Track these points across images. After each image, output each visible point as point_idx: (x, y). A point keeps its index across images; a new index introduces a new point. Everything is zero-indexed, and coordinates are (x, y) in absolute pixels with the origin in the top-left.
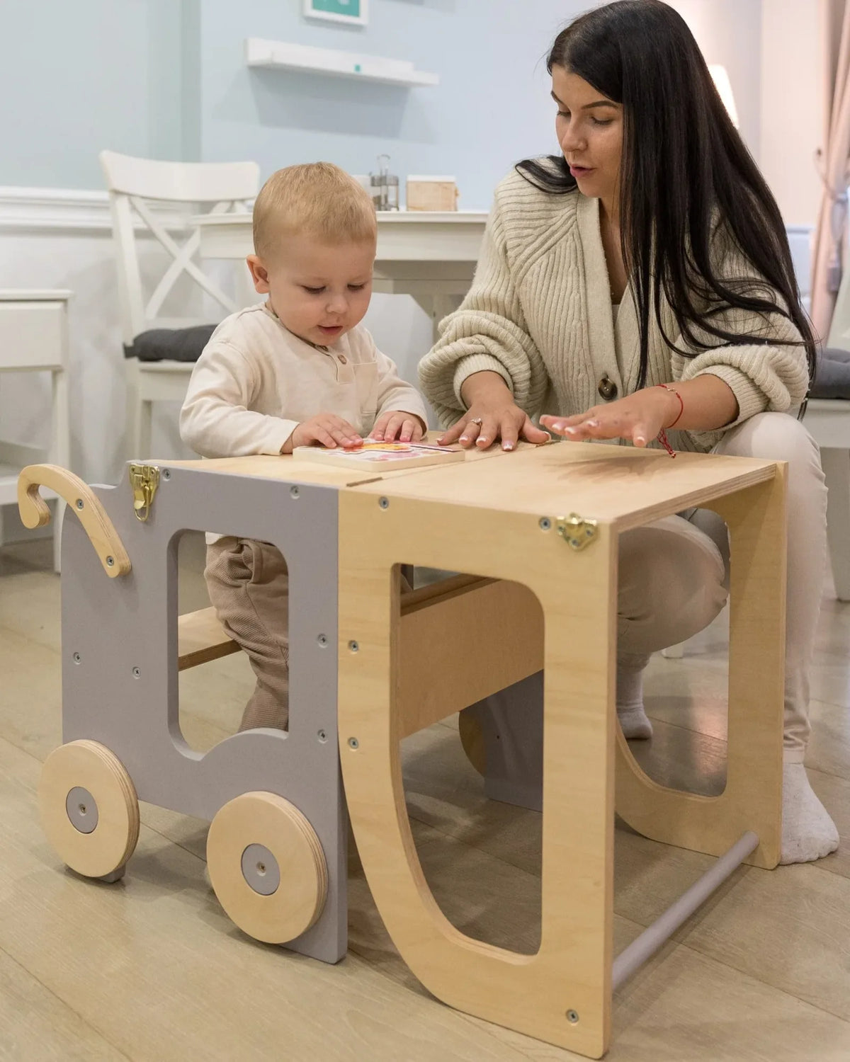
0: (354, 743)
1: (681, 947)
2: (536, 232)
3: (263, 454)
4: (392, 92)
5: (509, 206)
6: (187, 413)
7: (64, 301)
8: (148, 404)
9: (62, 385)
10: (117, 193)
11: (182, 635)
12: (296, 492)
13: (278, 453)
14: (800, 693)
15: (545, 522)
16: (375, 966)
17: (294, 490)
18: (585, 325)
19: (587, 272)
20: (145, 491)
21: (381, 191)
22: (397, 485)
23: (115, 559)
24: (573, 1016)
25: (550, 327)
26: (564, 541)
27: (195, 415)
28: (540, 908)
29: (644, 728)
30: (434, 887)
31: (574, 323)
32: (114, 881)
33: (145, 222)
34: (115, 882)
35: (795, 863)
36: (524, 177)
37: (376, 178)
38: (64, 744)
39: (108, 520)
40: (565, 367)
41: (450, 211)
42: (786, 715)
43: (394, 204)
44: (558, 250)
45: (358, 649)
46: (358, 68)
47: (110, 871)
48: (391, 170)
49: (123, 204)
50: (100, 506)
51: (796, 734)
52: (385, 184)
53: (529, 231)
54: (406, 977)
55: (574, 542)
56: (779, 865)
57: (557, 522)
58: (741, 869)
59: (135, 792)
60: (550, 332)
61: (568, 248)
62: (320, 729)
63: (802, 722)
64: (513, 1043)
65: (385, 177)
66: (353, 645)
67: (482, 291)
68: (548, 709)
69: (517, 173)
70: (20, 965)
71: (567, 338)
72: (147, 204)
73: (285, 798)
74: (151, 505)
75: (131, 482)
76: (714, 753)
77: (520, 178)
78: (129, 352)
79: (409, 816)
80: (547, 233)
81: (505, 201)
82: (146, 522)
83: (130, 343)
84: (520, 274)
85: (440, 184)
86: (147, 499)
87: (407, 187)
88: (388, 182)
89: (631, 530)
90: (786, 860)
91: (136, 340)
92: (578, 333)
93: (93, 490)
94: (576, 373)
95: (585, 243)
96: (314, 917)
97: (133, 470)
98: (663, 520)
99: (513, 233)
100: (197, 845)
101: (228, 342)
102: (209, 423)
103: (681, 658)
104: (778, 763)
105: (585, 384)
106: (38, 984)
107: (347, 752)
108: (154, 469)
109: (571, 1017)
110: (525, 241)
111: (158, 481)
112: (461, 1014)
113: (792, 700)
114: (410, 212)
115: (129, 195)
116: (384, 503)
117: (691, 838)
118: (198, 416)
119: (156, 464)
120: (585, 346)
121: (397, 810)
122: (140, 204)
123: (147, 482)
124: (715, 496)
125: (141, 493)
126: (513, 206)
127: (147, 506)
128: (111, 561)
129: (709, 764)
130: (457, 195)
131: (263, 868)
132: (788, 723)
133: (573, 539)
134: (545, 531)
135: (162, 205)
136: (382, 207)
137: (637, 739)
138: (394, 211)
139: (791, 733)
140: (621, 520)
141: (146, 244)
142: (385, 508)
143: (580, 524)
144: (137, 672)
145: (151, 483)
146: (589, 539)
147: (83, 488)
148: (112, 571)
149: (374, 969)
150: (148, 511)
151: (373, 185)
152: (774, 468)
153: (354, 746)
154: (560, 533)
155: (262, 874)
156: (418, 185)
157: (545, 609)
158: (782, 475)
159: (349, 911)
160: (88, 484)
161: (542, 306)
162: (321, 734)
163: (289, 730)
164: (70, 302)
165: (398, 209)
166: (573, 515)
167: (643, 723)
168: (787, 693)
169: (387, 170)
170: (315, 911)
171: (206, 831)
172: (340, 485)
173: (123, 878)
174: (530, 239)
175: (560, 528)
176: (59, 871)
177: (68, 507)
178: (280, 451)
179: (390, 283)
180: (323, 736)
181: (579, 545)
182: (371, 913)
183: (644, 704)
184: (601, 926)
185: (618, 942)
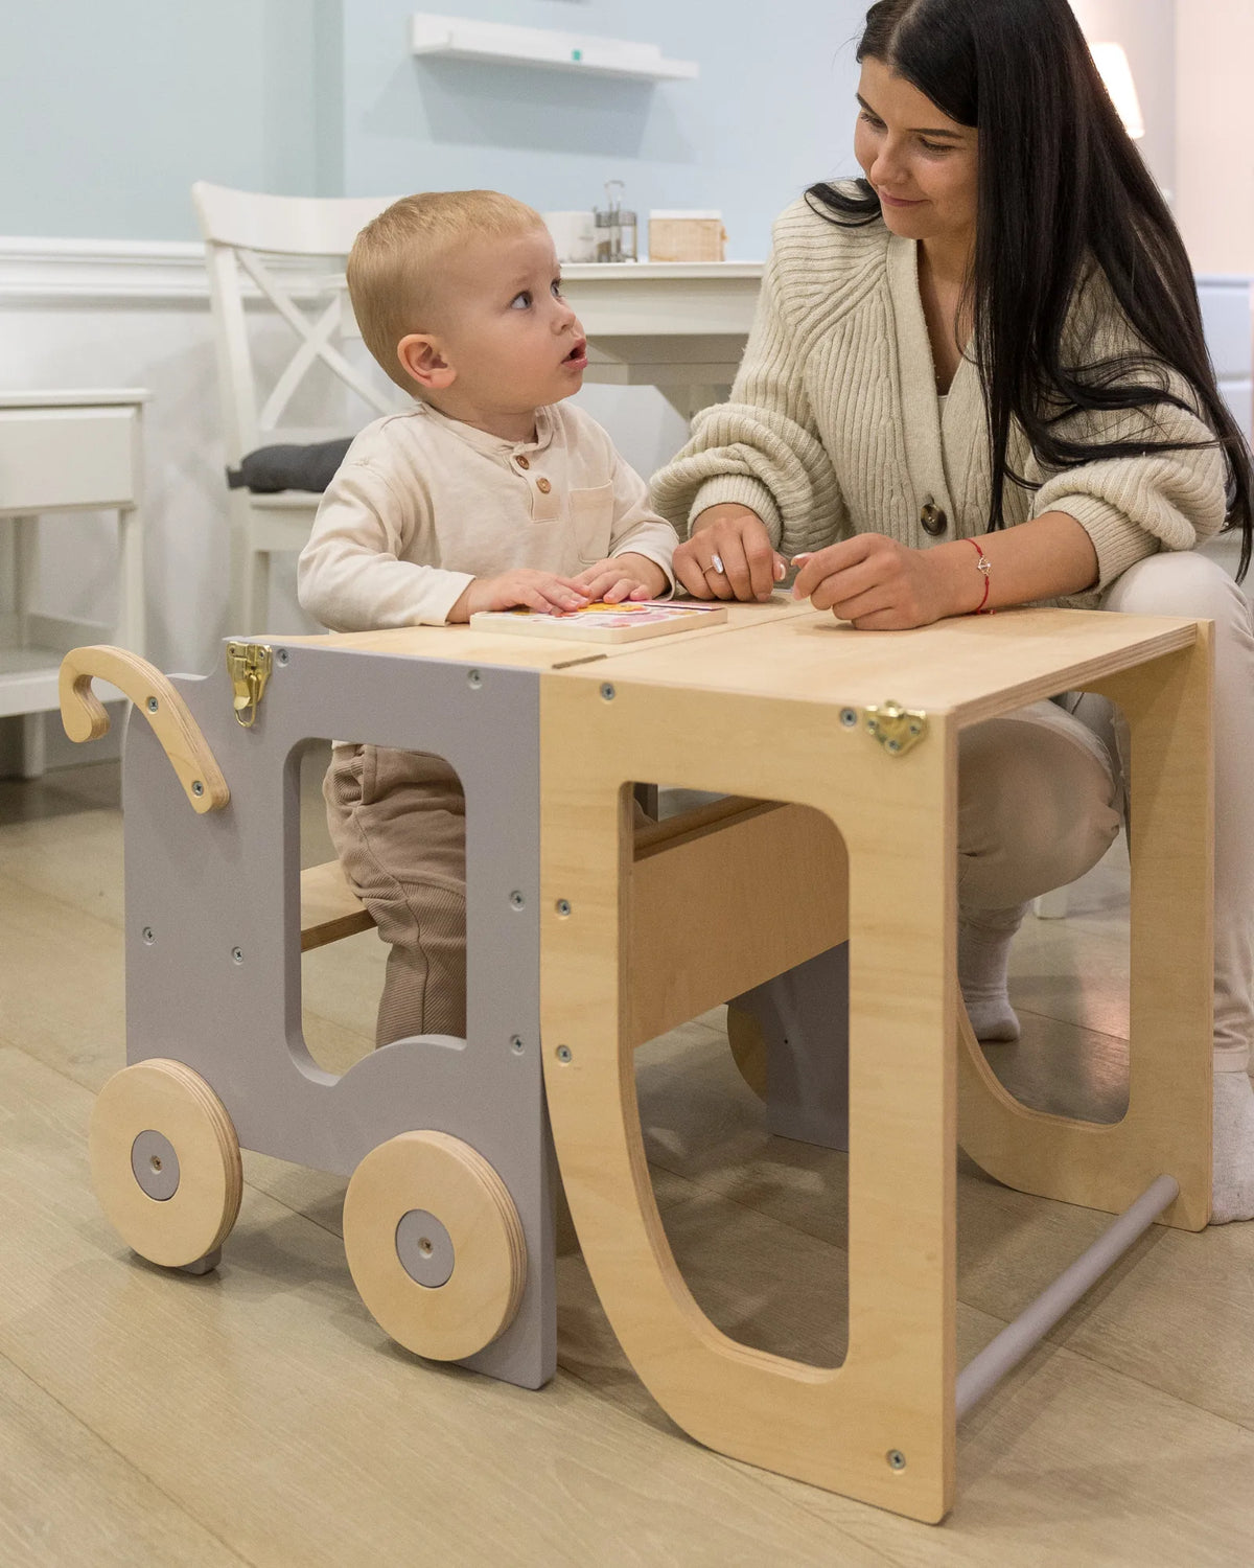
0: (564, 1053)
1: (1061, 1352)
2: (827, 289)
3: (422, 625)
4: (629, 89)
5: (790, 251)
6: (307, 563)
7: (138, 405)
8: (264, 556)
9: (134, 530)
10: (218, 245)
11: (306, 897)
12: (477, 678)
13: (443, 622)
14: (1236, 965)
15: (849, 715)
16: (598, 1392)
17: (474, 676)
18: (898, 423)
19: (901, 346)
20: (250, 682)
21: (611, 235)
22: (630, 664)
23: (205, 785)
24: (897, 1460)
25: (847, 429)
26: (876, 742)
27: (319, 566)
28: (846, 1297)
29: (1007, 1024)
30: (687, 1269)
31: (882, 423)
32: (204, 1272)
33: (259, 286)
34: (205, 1274)
35: (1235, 1221)
36: (814, 210)
37: (603, 215)
38: (129, 1065)
39: (194, 726)
40: (869, 488)
41: (714, 260)
42: (1218, 1000)
43: (630, 253)
44: (858, 315)
45: (569, 913)
46: (577, 55)
47: (199, 1257)
48: (626, 203)
49: (226, 261)
50: (183, 706)
51: (1233, 1027)
52: (617, 224)
53: (818, 287)
54: (645, 1407)
55: (892, 744)
56: (1209, 1224)
57: (866, 713)
58: (1153, 1231)
59: (236, 1137)
60: (847, 436)
61: (873, 312)
62: (514, 1033)
63: (1242, 1008)
64: (806, 1502)
65: (617, 214)
66: (563, 906)
67: (755, 374)
68: (855, 996)
69: (804, 203)
70: (59, 1402)
71: (872, 445)
72: (263, 260)
73: (461, 1139)
74: (259, 703)
75: (230, 670)
76: (1112, 1059)
77: (808, 210)
78: (235, 480)
79: (649, 1162)
80: (844, 290)
81: (785, 243)
82: (251, 729)
83: (237, 467)
84: (803, 350)
85: (696, 221)
86: (254, 695)
87: (649, 227)
88: (621, 221)
89: (978, 725)
90: (1218, 1218)
91: (246, 462)
92: (890, 438)
93: (171, 682)
94: (887, 495)
95: (898, 304)
96: (505, 1320)
97: (233, 651)
98: (1027, 709)
99: (792, 290)
100: (329, 1215)
101: (366, 464)
102: (339, 579)
103: (1063, 918)
104: (1206, 1072)
105: (901, 512)
106: (85, 1430)
107: (554, 1067)
108: (264, 649)
109: (894, 1461)
110: (809, 302)
111: (269, 667)
112: (727, 1460)
113: (1225, 977)
114: (652, 264)
115: (236, 247)
116: (609, 692)
117: (1077, 1187)
118: (323, 569)
119: (268, 641)
120: (900, 457)
121: (630, 1154)
122: (250, 259)
123: (253, 668)
124: (1106, 673)
125: (244, 685)
126: (795, 252)
127: (254, 705)
128: (199, 788)
129: (1104, 1075)
130: (723, 237)
131: (428, 1246)
132: (1220, 1013)
133: (891, 739)
134: (848, 729)
135: (285, 261)
136: (612, 259)
137: (996, 1041)
138: (630, 262)
139: (1226, 1026)
140: (963, 710)
141: (260, 320)
142: (609, 699)
143: (901, 717)
144: (239, 955)
145: (259, 670)
146: (914, 738)
147: (159, 682)
148: (201, 803)
149: (597, 1396)
150: (255, 712)
151: (599, 225)
152: (1193, 630)
153: (565, 1058)
154: (871, 731)
155: (426, 1256)
156: (667, 224)
157: (849, 846)
158: (1206, 637)
159: (559, 1308)
160: (164, 673)
161: (834, 398)
162: (515, 1041)
163: (468, 1035)
164: (147, 407)
165: (636, 260)
166: (890, 704)
167: (1007, 1018)
168: (1218, 967)
169: (619, 205)
170: (509, 1309)
171: (343, 1194)
172: (543, 666)
173: (218, 1268)
174: (817, 299)
175: (872, 724)
176: (122, 1259)
177: (135, 708)
178: (446, 621)
179: (624, 370)
180: (519, 1044)
181: (899, 748)
182: (594, 1311)
183: (1008, 990)
184: (939, 1321)
185: (963, 1346)
